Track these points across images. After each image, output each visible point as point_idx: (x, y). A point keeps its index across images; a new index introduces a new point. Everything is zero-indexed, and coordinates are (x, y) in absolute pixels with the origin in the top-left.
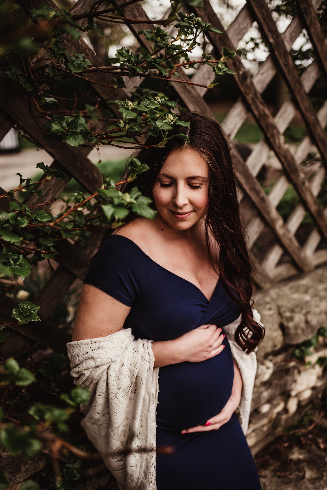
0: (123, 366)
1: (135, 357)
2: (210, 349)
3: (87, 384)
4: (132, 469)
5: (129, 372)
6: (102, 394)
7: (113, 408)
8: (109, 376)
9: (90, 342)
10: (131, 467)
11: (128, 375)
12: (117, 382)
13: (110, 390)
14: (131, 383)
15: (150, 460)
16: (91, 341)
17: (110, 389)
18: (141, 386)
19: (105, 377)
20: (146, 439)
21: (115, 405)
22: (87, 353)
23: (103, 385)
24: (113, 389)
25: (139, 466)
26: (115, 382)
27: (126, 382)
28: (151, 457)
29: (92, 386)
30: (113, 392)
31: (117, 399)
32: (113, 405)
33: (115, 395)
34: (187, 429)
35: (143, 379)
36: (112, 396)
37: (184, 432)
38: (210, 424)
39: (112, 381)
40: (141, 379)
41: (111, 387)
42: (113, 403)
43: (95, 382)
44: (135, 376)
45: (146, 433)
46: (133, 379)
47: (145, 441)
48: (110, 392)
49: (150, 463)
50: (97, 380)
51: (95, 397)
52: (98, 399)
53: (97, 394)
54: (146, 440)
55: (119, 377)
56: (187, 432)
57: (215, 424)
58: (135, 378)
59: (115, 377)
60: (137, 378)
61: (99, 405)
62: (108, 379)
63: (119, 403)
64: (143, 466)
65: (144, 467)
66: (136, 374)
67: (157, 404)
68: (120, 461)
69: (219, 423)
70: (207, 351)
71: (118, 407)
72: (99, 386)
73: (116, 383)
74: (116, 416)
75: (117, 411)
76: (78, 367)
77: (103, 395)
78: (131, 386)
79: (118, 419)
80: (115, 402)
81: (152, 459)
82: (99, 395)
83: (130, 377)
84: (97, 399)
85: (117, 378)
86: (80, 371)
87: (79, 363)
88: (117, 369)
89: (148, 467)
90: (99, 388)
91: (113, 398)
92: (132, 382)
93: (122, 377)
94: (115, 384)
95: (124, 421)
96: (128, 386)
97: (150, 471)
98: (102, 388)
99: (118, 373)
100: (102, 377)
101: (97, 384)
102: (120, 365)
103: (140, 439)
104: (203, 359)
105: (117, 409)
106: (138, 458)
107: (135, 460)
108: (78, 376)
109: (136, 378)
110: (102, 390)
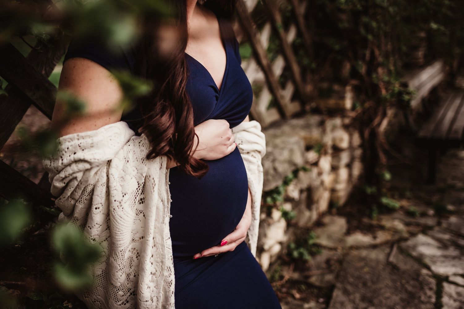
0: (128, 161)
1: (142, 151)
2: (228, 142)
3: (77, 195)
4: (146, 305)
5: (136, 171)
6: (100, 206)
7: (117, 224)
8: (110, 176)
9: (76, 137)
10: (145, 302)
11: (135, 175)
12: (122, 184)
13: (113, 197)
14: (139, 187)
15: (169, 288)
16: (78, 135)
17: (112, 195)
18: (153, 188)
19: (105, 179)
20: (163, 260)
21: (120, 218)
22: (75, 153)
23: (101, 190)
24: (116, 194)
25: (155, 299)
26: (118, 184)
27: (132, 186)
28: (169, 283)
29: (86, 197)
30: (117, 199)
31: (122, 209)
32: (116, 218)
33: (120, 203)
34: (201, 252)
35: (155, 179)
36: (115, 205)
37: (197, 256)
38: (225, 243)
39: (115, 184)
40: (153, 179)
41: (113, 192)
42: (117, 216)
43: (89, 189)
44: (145, 176)
45: (162, 252)
46: (142, 179)
47: (161, 264)
48: (113, 199)
49: (169, 292)
50: (93, 186)
51: (91, 212)
52: (95, 215)
53: (94, 207)
54: (162, 262)
55: (124, 177)
56: (201, 255)
57: (231, 242)
58: (144, 178)
59: (118, 177)
60: (147, 178)
61: (96, 225)
62: (110, 181)
63: (125, 214)
64: (160, 297)
65: (161, 299)
66: (146, 173)
67: (169, 218)
68: (125, 304)
69: (235, 241)
70: (225, 145)
71: (123, 221)
72: (95, 193)
73: (120, 186)
74: (120, 235)
75: (122, 226)
76: (64, 172)
77: (101, 208)
78: (139, 191)
79: (123, 239)
80: (119, 213)
81: (170, 286)
82: (96, 208)
83: (137, 177)
84: (93, 215)
85: (122, 179)
86: (68, 176)
87: (63, 167)
88: (121, 167)
89: (167, 299)
90: (96, 196)
91: (117, 208)
92: (139, 185)
93: (128, 177)
94: (119, 188)
95: (130, 244)
96: (134, 192)
97: (171, 302)
98: (100, 196)
99: (122, 172)
100: (99, 180)
101: (93, 191)
102: (125, 161)
103: (153, 263)
104: (220, 156)
105: (122, 223)
106: (153, 289)
107: (150, 292)
108: (64, 185)
109: (145, 180)
110: (100, 199)
